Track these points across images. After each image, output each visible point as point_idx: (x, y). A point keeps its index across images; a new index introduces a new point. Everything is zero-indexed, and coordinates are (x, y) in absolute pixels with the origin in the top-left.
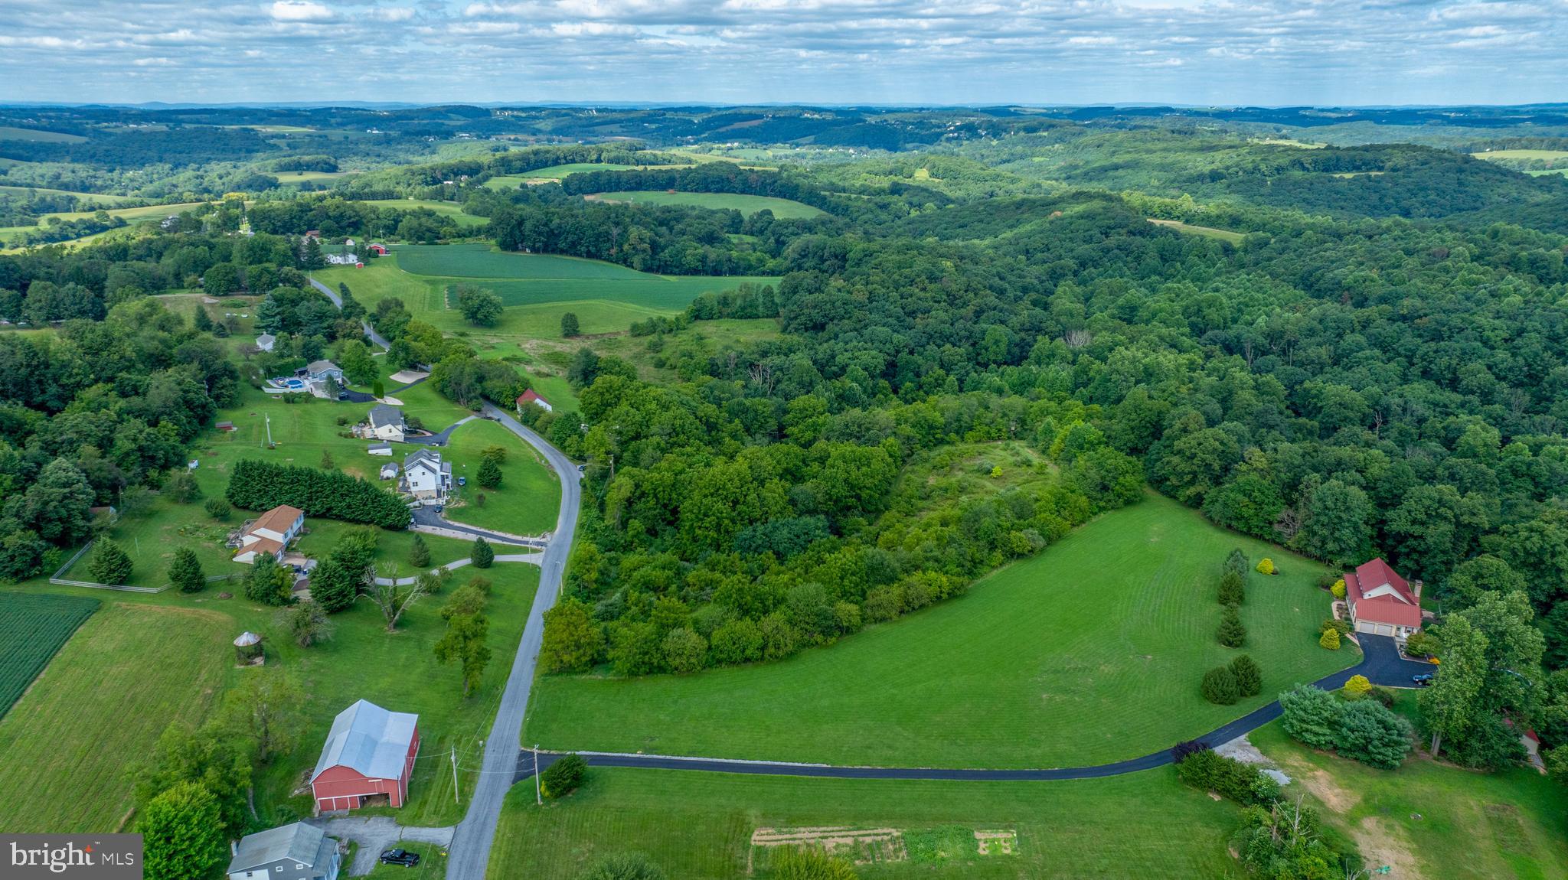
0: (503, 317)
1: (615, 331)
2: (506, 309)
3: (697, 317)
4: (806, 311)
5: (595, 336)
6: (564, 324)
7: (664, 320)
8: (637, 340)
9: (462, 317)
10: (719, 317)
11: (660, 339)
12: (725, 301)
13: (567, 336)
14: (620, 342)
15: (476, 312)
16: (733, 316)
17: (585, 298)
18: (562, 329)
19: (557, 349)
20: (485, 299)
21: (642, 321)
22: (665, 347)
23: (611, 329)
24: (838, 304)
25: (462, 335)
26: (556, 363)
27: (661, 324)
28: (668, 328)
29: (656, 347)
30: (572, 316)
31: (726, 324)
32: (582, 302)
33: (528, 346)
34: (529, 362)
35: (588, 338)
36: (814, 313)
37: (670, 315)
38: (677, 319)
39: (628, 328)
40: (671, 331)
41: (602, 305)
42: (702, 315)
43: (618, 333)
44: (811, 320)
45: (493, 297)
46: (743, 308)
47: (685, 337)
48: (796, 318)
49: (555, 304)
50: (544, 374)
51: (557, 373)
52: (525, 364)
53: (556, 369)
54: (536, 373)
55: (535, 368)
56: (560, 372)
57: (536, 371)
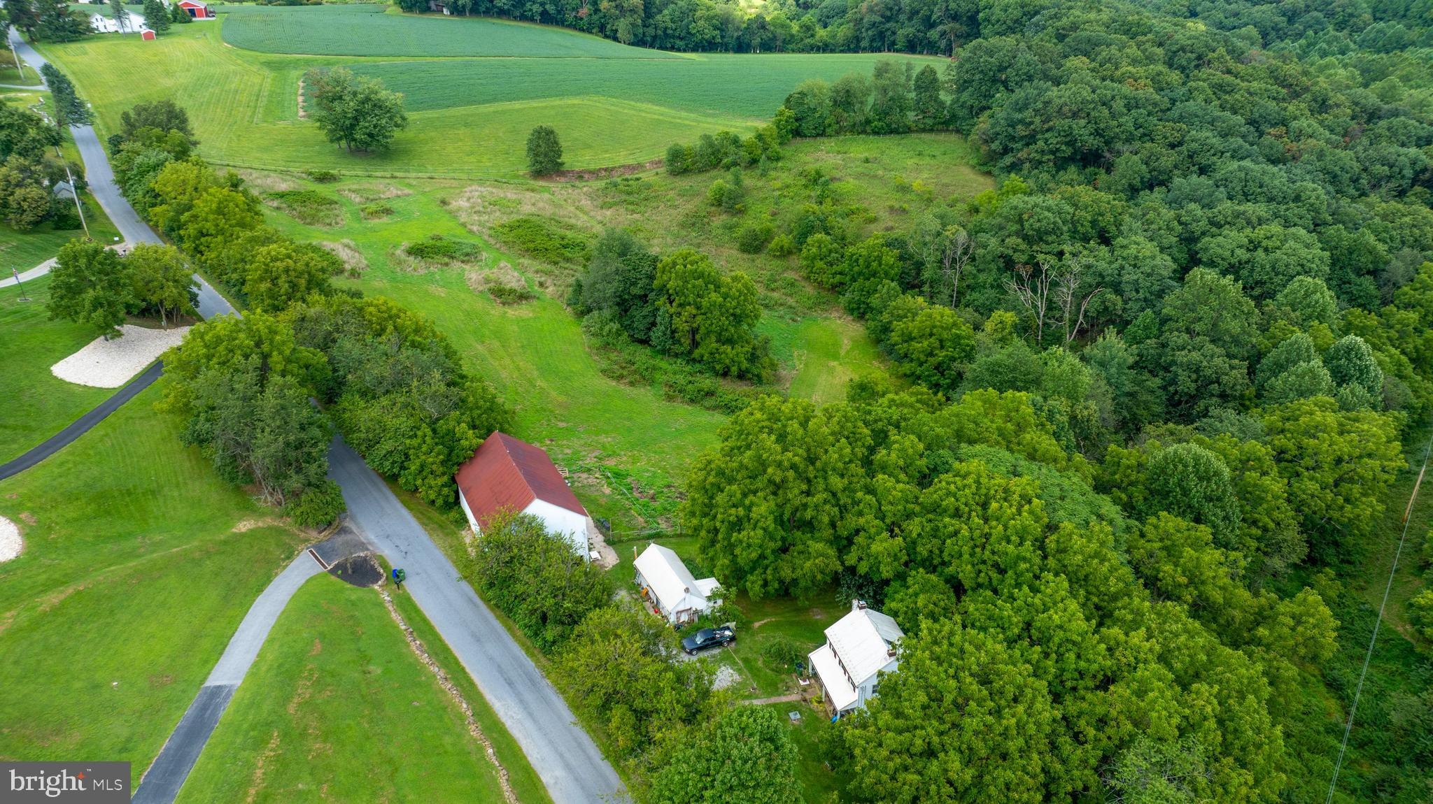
0: (409, 134)
1: (631, 161)
2: (412, 116)
3: (797, 133)
4: (1057, 123)
5: (595, 174)
6: (534, 150)
7: (736, 141)
8: (684, 183)
9: (322, 135)
10: (838, 133)
11: (737, 182)
12: (845, 98)
13: (539, 174)
14: (649, 187)
15: (352, 126)
16: (865, 128)
17: (562, 94)
18: (528, 161)
19: (527, 209)
20: (368, 99)
21: (690, 140)
22: (748, 200)
23: (622, 158)
24: (1118, 105)
25: (324, 178)
26: (535, 252)
27: (732, 148)
28: (747, 157)
29: (730, 203)
30: (550, 132)
31: (861, 149)
32: (557, 102)
33: (463, 203)
34: (470, 256)
35: (580, 176)
36: (1080, 128)
37: (746, 127)
38: (760, 137)
39: (663, 154)
40: (753, 162)
41: (598, 106)
42: (806, 126)
43: (639, 167)
44: (1070, 144)
45: (383, 94)
46: (883, 113)
47: (786, 178)
48: (1030, 140)
49: (507, 105)
50: (512, 291)
51: (541, 284)
52: (463, 262)
53: (537, 272)
54: (492, 291)
55: (487, 272)
56: (549, 283)
57: (492, 285)
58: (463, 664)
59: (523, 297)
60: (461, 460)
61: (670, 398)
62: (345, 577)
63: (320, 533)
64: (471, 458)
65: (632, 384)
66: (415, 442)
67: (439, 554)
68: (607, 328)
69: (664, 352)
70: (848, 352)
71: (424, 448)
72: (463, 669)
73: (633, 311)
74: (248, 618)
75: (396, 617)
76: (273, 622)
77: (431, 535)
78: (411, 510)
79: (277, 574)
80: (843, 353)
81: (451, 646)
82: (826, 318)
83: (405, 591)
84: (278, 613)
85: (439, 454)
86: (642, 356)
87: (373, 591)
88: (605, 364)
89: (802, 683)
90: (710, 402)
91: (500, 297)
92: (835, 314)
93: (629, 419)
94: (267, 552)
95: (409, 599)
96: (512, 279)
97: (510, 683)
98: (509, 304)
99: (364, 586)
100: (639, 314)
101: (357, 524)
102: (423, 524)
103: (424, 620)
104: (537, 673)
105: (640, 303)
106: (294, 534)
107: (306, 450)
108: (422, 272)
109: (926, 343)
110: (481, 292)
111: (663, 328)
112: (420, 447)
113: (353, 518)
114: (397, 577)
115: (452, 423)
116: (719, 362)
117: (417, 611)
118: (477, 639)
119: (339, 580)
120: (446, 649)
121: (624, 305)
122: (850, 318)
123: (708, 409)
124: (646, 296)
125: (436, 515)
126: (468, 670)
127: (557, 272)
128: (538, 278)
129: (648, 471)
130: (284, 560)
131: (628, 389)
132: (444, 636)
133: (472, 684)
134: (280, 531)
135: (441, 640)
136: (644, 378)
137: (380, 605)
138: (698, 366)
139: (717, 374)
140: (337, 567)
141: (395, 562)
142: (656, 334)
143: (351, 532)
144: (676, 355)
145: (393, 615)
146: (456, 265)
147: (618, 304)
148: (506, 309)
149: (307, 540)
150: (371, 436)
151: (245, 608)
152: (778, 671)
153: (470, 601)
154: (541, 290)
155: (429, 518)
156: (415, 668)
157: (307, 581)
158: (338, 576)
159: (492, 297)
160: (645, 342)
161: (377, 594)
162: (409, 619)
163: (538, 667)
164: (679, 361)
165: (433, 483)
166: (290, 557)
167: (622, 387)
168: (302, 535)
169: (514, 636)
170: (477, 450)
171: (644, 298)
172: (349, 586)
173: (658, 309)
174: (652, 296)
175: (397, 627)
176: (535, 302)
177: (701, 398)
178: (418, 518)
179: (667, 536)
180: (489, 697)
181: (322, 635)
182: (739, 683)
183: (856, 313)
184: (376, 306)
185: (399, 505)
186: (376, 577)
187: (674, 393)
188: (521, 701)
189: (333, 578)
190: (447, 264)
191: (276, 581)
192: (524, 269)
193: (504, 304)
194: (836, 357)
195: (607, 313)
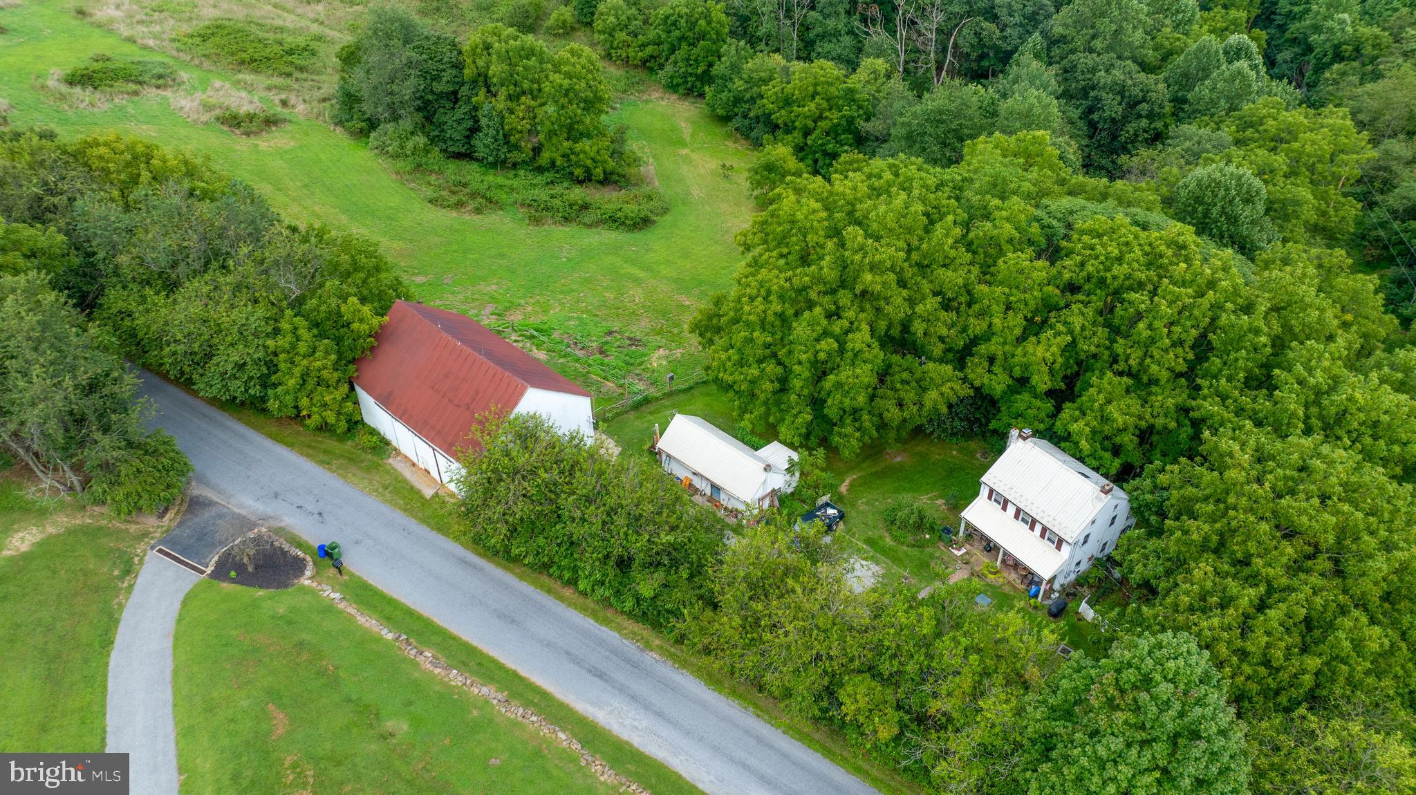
19: (209, 13)
33: (113, 12)
34: (165, 78)
50: (251, 118)
51: (284, 103)
52: (158, 87)
53: (269, 89)
54: (223, 120)
55: (199, 96)
56: (293, 101)
57: (218, 112)
58: (511, 664)
59: (270, 122)
60: (358, 354)
61: (537, 221)
62: (245, 578)
63: (161, 516)
64: (372, 349)
65: (478, 211)
66: (283, 342)
67: (373, 504)
68: (410, 145)
69: (499, 164)
70: (692, 136)
71: (302, 348)
72: (515, 674)
73: (440, 117)
74: (113, 701)
75: (368, 622)
76: (168, 695)
77: (345, 478)
78: (291, 445)
79: (121, 606)
80: (688, 139)
81: (475, 643)
82: (647, 101)
83: (352, 575)
84: (168, 676)
85: (327, 353)
86: (472, 173)
87: (304, 590)
88: (430, 192)
89: (958, 553)
90: (588, 217)
91: (239, 125)
92: (655, 95)
93: (502, 256)
94: (85, 573)
95: (366, 586)
96: (243, 102)
97: (601, 675)
98: (255, 134)
99: (286, 586)
100: (453, 121)
101: (214, 488)
102: (322, 463)
103: (410, 613)
104: (629, 647)
105: (449, 105)
106: (119, 531)
107: (106, 391)
108: (107, 106)
109: (812, 106)
110: (206, 123)
111: (492, 132)
112: (293, 346)
113: (202, 480)
114: (328, 554)
115: (333, 301)
116: (577, 165)
117: (391, 602)
118: (510, 619)
119: (239, 588)
120: (471, 651)
121: (427, 109)
122: (675, 97)
123: (589, 226)
124: (455, 93)
125: (332, 444)
126: (523, 673)
127: (296, 86)
128: (276, 98)
129: (570, 318)
130: (121, 578)
131: (477, 219)
132: (454, 629)
133: (544, 694)
134: (92, 533)
135: (454, 638)
136: (487, 202)
137: (328, 609)
138: (549, 176)
139: (580, 182)
140: (219, 565)
141: (315, 535)
142: (482, 143)
143: (209, 504)
144: (515, 166)
145: (361, 620)
146: (151, 93)
147: (418, 109)
148: (253, 140)
149: (145, 535)
150: (196, 347)
151: (97, 682)
152: (920, 545)
153: (464, 562)
154: (286, 111)
155: (326, 452)
156: (450, 700)
157: (184, 603)
158: (233, 581)
159: (225, 128)
160: (467, 156)
161: (312, 592)
162: (388, 619)
163: (626, 636)
164: (522, 172)
165: (327, 398)
166: (129, 570)
167: (467, 217)
168: (133, 528)
169: (562, 599)
170: (379, 335)
171: (454, 97)
172: (261, 593)
173: (476, 109)
174: (464, 91)
175: (379, 639)
176: (288, 127)
177: (575, 214)
178: (308, 456)
179: (657, 399)
180: (581, 706)
181: (273, 694)
182: (883, 576)
183: (681, 91)
184: (106, 144)
185: (268, 443)
186: (297, 566)
187: (538, 213)
188: (634, 698)
189: (226, 587)
190: (136, 93)
191: (127, 618)
192: (250, 88)
193: (248, 134)
194: (681, 143)
195: (406, 124)
